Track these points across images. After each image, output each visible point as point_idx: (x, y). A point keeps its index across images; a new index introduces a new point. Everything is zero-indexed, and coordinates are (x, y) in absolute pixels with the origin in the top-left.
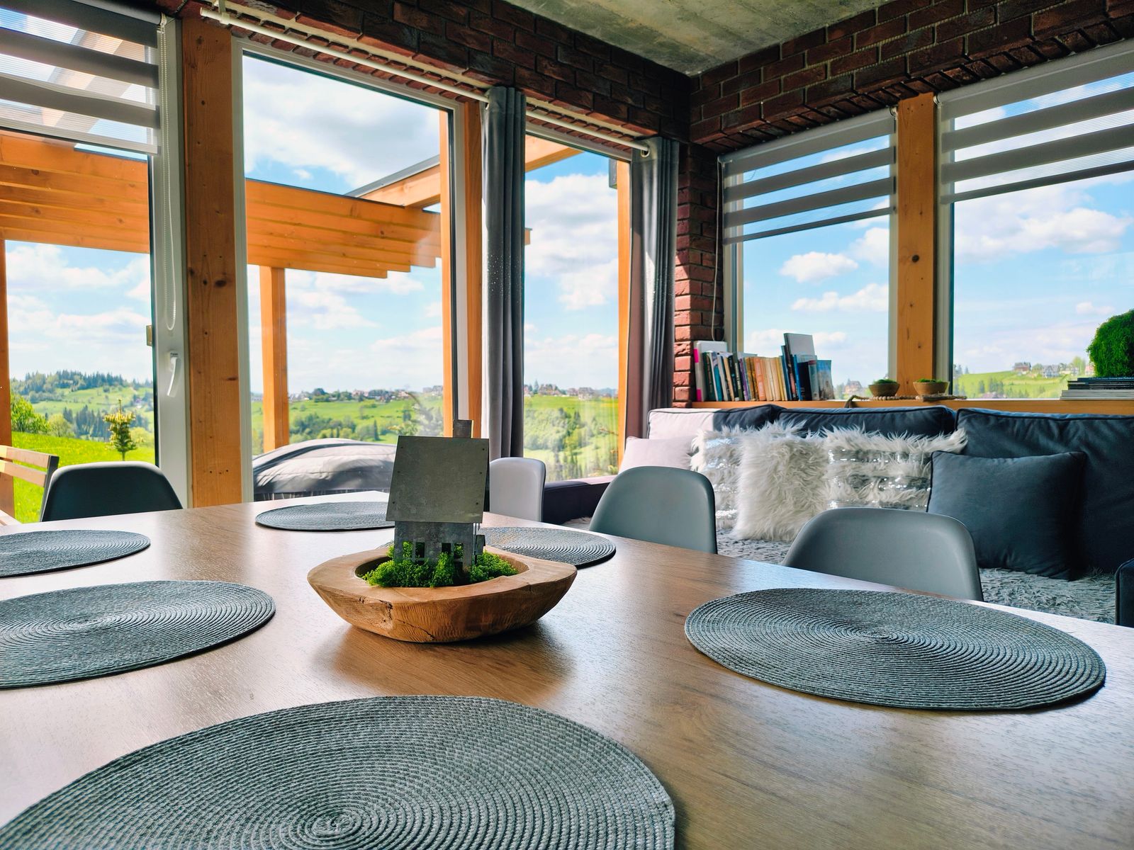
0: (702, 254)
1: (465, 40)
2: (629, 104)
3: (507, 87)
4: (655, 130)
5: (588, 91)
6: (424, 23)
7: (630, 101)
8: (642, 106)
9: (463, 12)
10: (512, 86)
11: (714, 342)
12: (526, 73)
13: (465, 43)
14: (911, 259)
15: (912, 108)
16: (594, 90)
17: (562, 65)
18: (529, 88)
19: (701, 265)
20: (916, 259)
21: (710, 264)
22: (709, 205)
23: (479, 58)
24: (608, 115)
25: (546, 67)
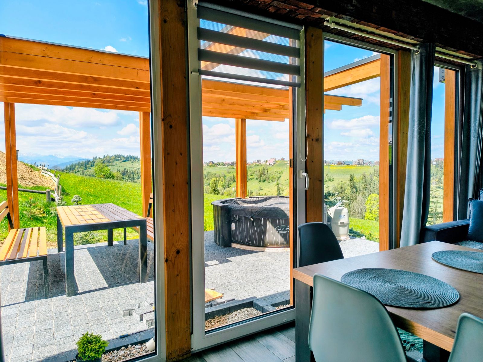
17: (449, 30)
18: (437, 43)
24: (463, 51)
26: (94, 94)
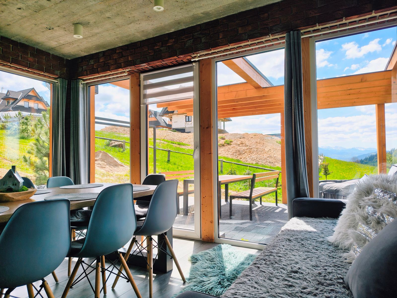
5: (339, 10)
6: (250, 28)
13: (268, 26)
17: (320, 8)
23: (274, 28)
25: (310, 13)
26: (234, 108)
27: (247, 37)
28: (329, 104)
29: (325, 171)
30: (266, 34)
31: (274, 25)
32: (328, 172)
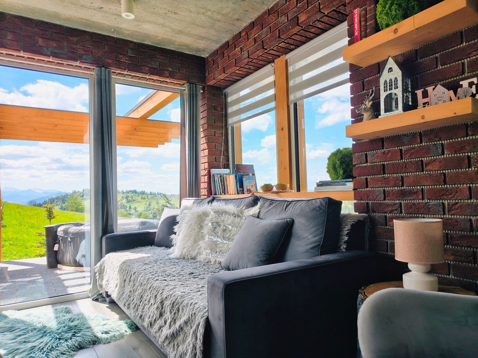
0: (215, 132)
1: (77, 50)
2: (170, 71)
3: (101, 67)
4: (186, 81)
5: (146, 66)
6: (55, 45)
7: (170, 69)
8: (178, 71)
9: (75, 39)
10: (103, 67)
11: (222, 169)
12: (110, 61)
13: (77, 52)
14: (281, 130)
15: (279, 63)
16: (150, 66)
17: (130, 57)
18: (112, 67)
19: (215, 136)
20: (282, 129)
21: (220, 135)
22: (219, 110)
23: (84, 57)
24: (159, 76)
25: (121, 58)
27: (49, 53)
28: (63, 137)
29: (49, 215)
30: (75, 60)
31: (84, 54)
32: (53, 215)
